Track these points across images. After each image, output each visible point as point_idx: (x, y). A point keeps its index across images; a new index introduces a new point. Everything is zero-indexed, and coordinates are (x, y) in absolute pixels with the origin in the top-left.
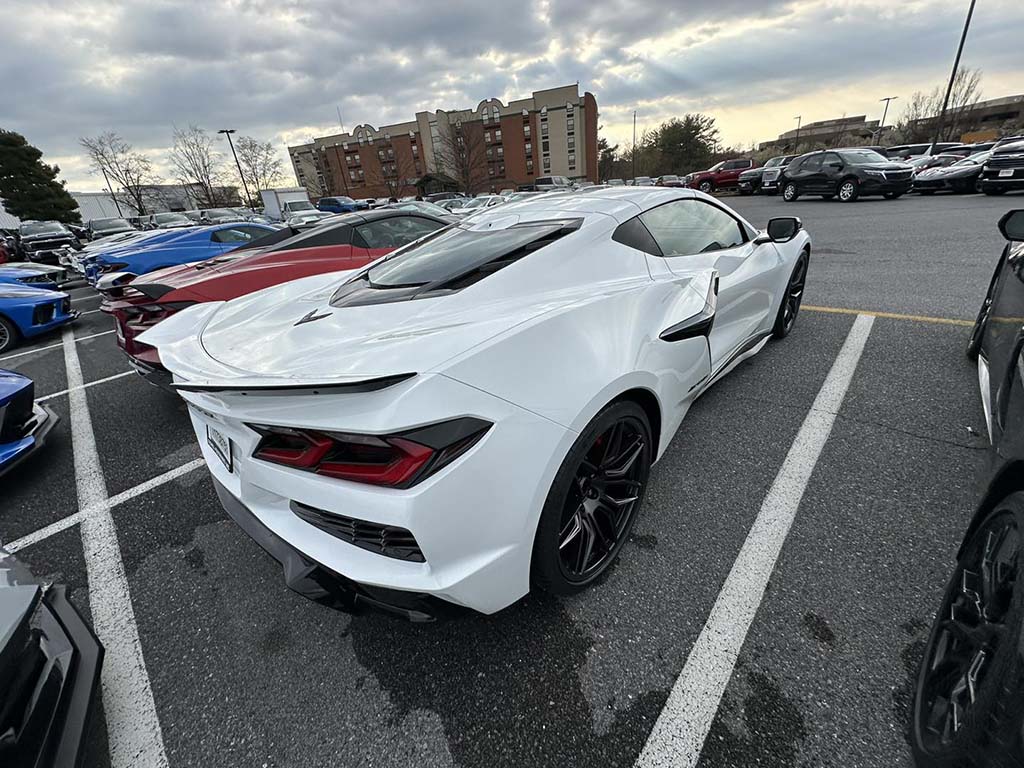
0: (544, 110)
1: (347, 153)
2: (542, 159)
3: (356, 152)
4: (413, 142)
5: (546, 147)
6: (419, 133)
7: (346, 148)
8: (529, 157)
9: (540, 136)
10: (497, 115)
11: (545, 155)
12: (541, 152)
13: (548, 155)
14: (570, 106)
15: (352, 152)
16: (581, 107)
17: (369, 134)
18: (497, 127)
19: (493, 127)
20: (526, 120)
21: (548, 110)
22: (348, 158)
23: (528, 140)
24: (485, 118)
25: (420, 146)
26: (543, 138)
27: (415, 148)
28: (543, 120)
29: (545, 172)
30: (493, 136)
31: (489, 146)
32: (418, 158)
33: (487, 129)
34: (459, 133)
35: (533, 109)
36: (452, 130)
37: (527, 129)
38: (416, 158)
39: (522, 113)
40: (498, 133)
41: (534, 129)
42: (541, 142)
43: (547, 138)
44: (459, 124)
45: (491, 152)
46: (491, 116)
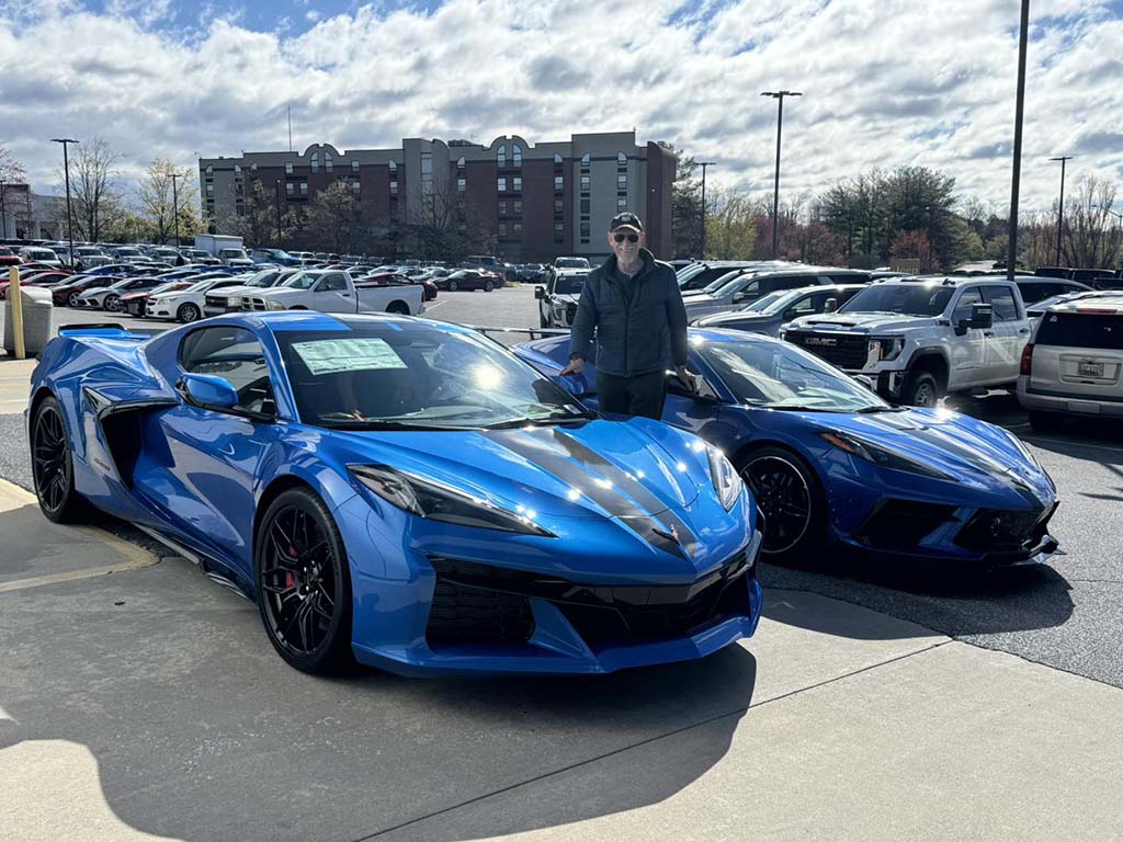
0: (586, 158)
1: (289, 178)
2: (578, 222)
3: (304, 179)
4: (393, 176)
5: (586, 207)
6: (404, 165)
7: (289, 171)
8: (558, 218)
9: (577, 193)
11: (583, 218)
12: (578, 214)
13: (588, 218)
14: (622, 157)
15: (296, 178)
16: (641, 160)
17: (328, 156)
18: (517, 173)
19: (509, 172)
20: (559, 170)
21: (591, 159)
22: (290, 186)
23: (559, 194)
24: (501, 158)
25: (403, 183)
26: (583, 195)
27: (394, 185)
28: (583, 171)
29: (583, 241)
30: (509, 184)
31: (502, 195)
32: (396, 199)
33: (502, 173)
34: (460, 173)
35: (569, 156)
36: (451, 167)
37: (559, 180)
38: (394, 198)
39: (553, 159)
40: (517, 181)
41: (569, 182)
42: (578, 200)
43: (588, 195)
44: (462, 162)
45: (504, 205)
46: (509, 158)
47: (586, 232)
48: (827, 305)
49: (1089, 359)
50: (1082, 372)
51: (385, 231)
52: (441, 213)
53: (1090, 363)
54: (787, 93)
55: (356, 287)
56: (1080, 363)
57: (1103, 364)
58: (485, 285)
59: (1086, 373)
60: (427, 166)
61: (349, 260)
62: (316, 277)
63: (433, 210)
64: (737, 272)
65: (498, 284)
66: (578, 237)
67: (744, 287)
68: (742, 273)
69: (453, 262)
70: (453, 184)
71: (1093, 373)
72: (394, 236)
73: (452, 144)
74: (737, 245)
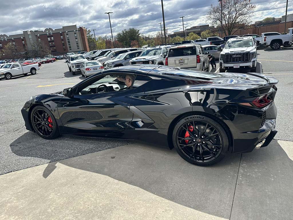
0: (67, 32)
2: (68, 46)
4: (23, 40)
5: (69, 42)
6: (25, 37)
8: (63, 45)
9: (67, 39)
10: (51, 33)
11: (69, 45)
12: (68, 44)
14: (75, 31)
16: (79, 31)
17: (5, 37)
18: (52, 36)
19: (50, 36)
20: (61, 35)
23: (62, 40)
24: (47, 33)
25: (25, 41)
26: (68, 40)
27: (23, 42)
28: (67, 34)
29: (70, 49)
30: (51, 39)
31: (50, 42)
32: (25, 45)
33: (49, 37)
34: (39, 38)
35: (63, 31)
36: (36, 37)
37: (62, 37)
38: (24, 45)
39: (59, 32)
40: (52, 38)
41: (64, 37)
42: (67, 41)
43: (69, 39)
44: (38, 35)
45: (51, 43)
46: (49, 33)
47: (70, 47)
48: (136, 55)
49: (181, 59)
50: (180, 63)
51: (24, 53)
52: (36, 47)
53: (181, 60)
54: (110, 13)
55: (21, 66)
56: (179, 60)
57: (184, 60)
58: (51, 61)
59: (181, 63)
60: (30, 37)
61: (16, 60)
62: (10, 65)
63: (34, 46)
64: (110, 51)
65: (54, 61)
66: (69, 49)
67: (113, 54)
68: (111, 51)
69: (42, 57)
70: (37, 40)
71: (182, 63)
72: (26, 53)
73: (35, 31)
74: (102, 47)
